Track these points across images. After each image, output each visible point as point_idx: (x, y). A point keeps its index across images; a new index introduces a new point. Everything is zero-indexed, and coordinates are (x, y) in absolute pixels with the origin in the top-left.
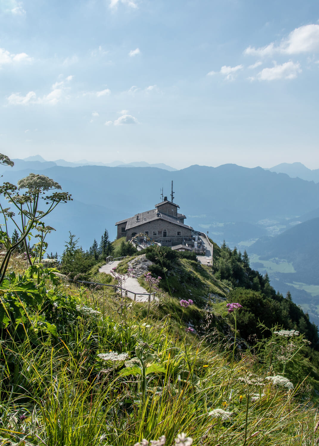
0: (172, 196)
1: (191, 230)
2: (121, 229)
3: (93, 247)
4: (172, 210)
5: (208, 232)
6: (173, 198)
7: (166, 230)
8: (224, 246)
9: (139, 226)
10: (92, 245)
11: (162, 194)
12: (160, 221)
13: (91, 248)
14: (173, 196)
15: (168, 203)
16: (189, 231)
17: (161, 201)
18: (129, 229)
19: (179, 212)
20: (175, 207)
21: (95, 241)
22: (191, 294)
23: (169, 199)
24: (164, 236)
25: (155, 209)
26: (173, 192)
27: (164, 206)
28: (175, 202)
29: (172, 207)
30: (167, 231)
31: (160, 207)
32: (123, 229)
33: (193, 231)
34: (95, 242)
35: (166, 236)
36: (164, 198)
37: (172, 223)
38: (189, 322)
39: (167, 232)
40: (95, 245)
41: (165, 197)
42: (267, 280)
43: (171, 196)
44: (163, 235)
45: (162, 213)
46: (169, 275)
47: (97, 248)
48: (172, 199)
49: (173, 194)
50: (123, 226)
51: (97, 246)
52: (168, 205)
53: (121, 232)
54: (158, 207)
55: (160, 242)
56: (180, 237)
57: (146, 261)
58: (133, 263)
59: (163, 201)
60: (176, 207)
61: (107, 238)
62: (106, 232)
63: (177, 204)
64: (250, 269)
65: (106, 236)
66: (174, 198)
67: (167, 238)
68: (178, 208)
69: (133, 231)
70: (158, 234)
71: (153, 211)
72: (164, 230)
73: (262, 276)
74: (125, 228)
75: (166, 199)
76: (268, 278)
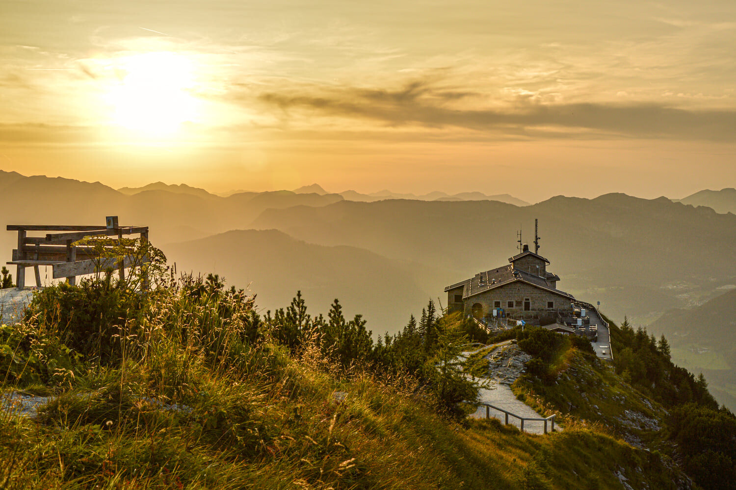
0: (536, 243)
1: (569, 299)
2: (454, 297)
3: (410, 327)
4: (537, 267)
5: (599, 303)
6: (537, 247)
7: (528, 300)
8: (625, 324)
9: (485, 292)
10: (407, 323)
11: (520, 241)
12: (519, 285)
13: (405, 328)
14: (538, 244)
15: (531, 255)
16: (567, 301)
17: (518, 252)
18: (469, 298)
19: (548, 269)
20: (542, 262)
21: (412, 316)
22: (599, 413)
23: (532, 250)
24: (525, 310)
25: (510, 266)
26: (538, 236)
27: (523, 260)
28: (540, 253)
29: (538, 261)
30: (530, 301)
31: (517, 262)
32: (458, 298)
33: (575, 300)
34: (412, 318)
35: (529, 310)
36: (522, 247)
37: (539, 288)
38: (619, 472)
39: (530, 303)
40: (412, 323)
41: (525, 246)
42: (702, 383)
43: (534, 244)
44: (523, 308)
45: (521, 272)
46: (559, 379)
47: (415, 328)
48: (537, 249)
49: (538, 240)
50: (457, 293)
51: (415, 325)
52: (531, 259)
53: (453, 302)
54: (513, 262)
55: (519, 318)
56: (553, 310)
57: (518, 353)
58: (496, 358)
59: (522, 252)
60: (544, 261)
61: (433, 312)
62: (430, 302)
63: (545, 257)
64: (672, 365)
65: (431, 307)
66: (539, 247)
67: (531, 313)
68: (546, 264)
69: (474, 301)
70: (516, 306)
71: (505, 268)
72: (526, 299)
73: (693, 376)
74: (462, 296)
75: (526, 248)
76: (704, 380)
